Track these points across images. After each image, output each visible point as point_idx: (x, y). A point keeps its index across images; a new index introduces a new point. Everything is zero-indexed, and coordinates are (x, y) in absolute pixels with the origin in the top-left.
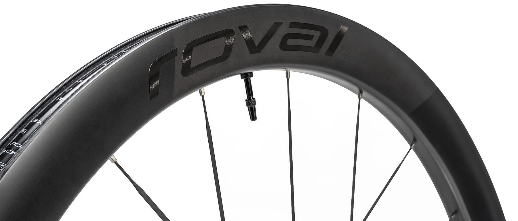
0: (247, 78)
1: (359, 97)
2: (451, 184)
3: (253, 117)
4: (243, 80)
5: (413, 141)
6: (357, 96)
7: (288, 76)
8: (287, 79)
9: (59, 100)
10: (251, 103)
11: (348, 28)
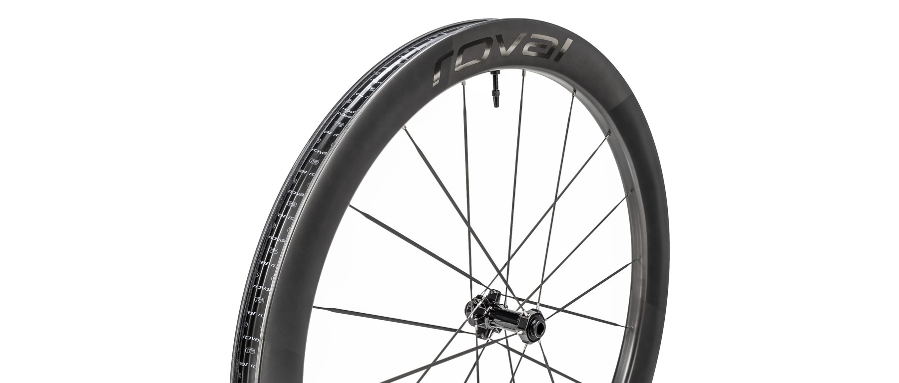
0: (495, 75)
1: (573, 95)
2: (630, 163)
3: (496, 104)
4: (492, 75)
5: (608, 133)
6: (572, 94)
7: (524, 75)
8: (522, 77)
9: (372, 81)
10: (496, 93)
11: (572, 41)
